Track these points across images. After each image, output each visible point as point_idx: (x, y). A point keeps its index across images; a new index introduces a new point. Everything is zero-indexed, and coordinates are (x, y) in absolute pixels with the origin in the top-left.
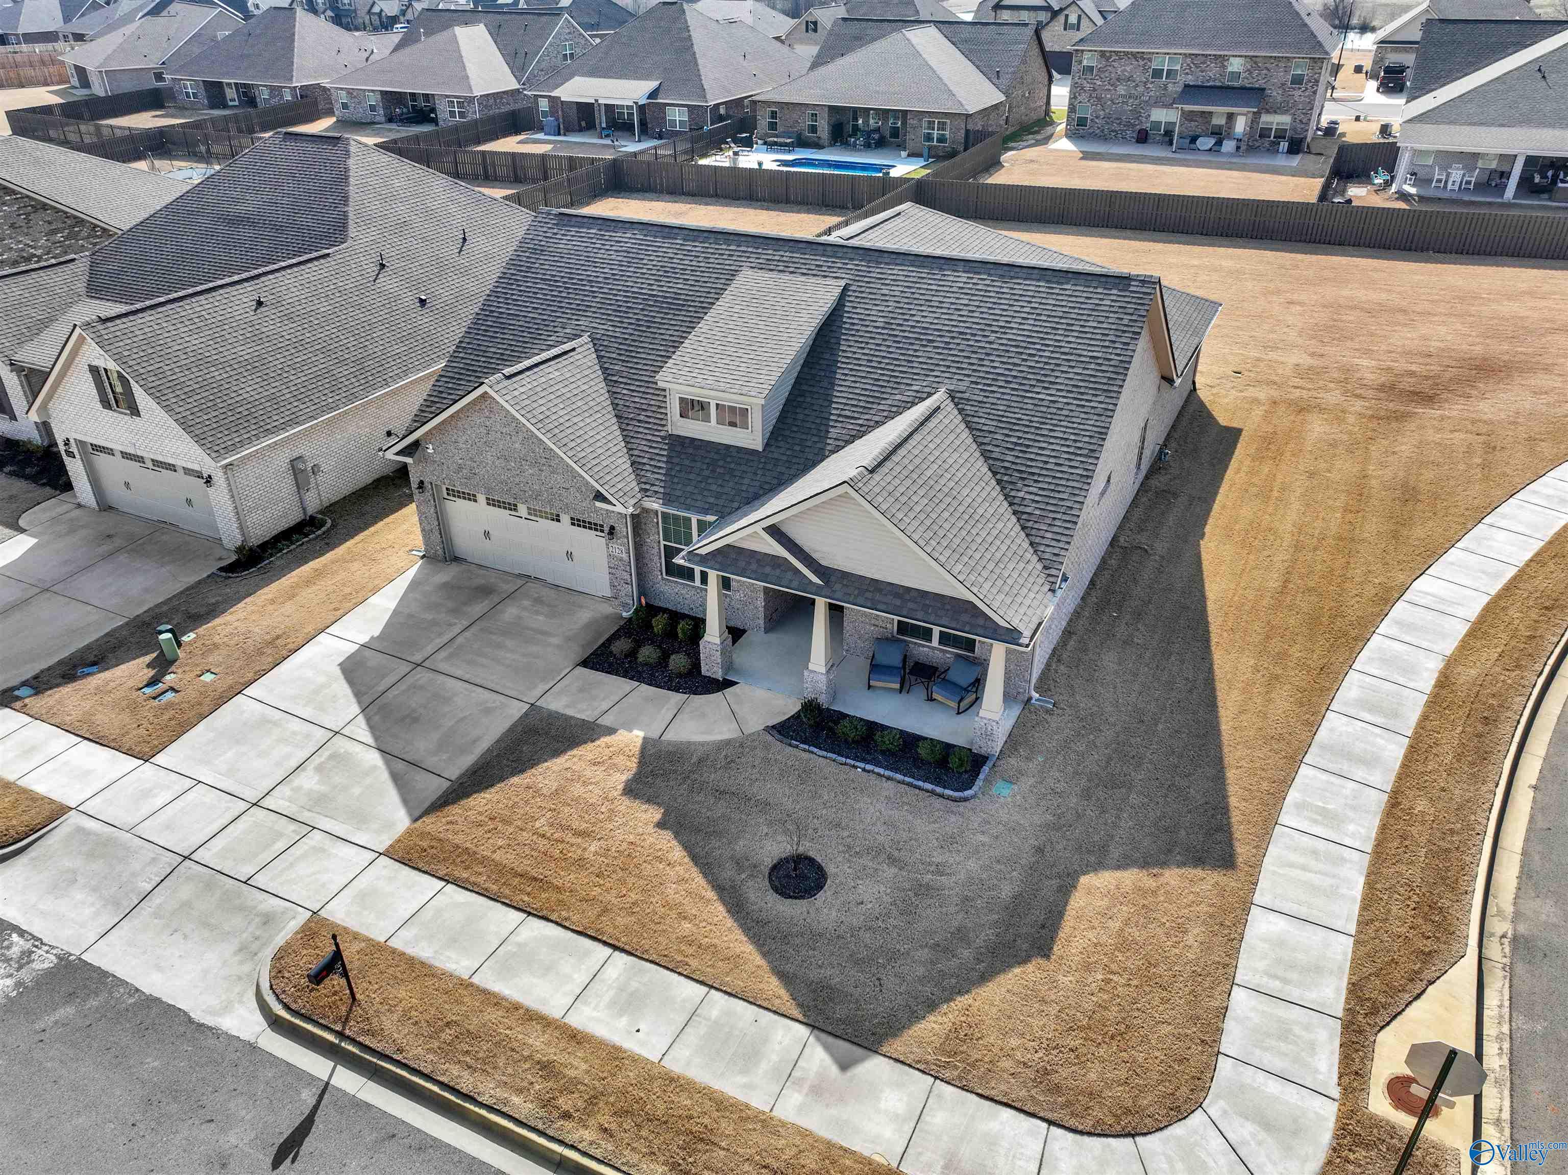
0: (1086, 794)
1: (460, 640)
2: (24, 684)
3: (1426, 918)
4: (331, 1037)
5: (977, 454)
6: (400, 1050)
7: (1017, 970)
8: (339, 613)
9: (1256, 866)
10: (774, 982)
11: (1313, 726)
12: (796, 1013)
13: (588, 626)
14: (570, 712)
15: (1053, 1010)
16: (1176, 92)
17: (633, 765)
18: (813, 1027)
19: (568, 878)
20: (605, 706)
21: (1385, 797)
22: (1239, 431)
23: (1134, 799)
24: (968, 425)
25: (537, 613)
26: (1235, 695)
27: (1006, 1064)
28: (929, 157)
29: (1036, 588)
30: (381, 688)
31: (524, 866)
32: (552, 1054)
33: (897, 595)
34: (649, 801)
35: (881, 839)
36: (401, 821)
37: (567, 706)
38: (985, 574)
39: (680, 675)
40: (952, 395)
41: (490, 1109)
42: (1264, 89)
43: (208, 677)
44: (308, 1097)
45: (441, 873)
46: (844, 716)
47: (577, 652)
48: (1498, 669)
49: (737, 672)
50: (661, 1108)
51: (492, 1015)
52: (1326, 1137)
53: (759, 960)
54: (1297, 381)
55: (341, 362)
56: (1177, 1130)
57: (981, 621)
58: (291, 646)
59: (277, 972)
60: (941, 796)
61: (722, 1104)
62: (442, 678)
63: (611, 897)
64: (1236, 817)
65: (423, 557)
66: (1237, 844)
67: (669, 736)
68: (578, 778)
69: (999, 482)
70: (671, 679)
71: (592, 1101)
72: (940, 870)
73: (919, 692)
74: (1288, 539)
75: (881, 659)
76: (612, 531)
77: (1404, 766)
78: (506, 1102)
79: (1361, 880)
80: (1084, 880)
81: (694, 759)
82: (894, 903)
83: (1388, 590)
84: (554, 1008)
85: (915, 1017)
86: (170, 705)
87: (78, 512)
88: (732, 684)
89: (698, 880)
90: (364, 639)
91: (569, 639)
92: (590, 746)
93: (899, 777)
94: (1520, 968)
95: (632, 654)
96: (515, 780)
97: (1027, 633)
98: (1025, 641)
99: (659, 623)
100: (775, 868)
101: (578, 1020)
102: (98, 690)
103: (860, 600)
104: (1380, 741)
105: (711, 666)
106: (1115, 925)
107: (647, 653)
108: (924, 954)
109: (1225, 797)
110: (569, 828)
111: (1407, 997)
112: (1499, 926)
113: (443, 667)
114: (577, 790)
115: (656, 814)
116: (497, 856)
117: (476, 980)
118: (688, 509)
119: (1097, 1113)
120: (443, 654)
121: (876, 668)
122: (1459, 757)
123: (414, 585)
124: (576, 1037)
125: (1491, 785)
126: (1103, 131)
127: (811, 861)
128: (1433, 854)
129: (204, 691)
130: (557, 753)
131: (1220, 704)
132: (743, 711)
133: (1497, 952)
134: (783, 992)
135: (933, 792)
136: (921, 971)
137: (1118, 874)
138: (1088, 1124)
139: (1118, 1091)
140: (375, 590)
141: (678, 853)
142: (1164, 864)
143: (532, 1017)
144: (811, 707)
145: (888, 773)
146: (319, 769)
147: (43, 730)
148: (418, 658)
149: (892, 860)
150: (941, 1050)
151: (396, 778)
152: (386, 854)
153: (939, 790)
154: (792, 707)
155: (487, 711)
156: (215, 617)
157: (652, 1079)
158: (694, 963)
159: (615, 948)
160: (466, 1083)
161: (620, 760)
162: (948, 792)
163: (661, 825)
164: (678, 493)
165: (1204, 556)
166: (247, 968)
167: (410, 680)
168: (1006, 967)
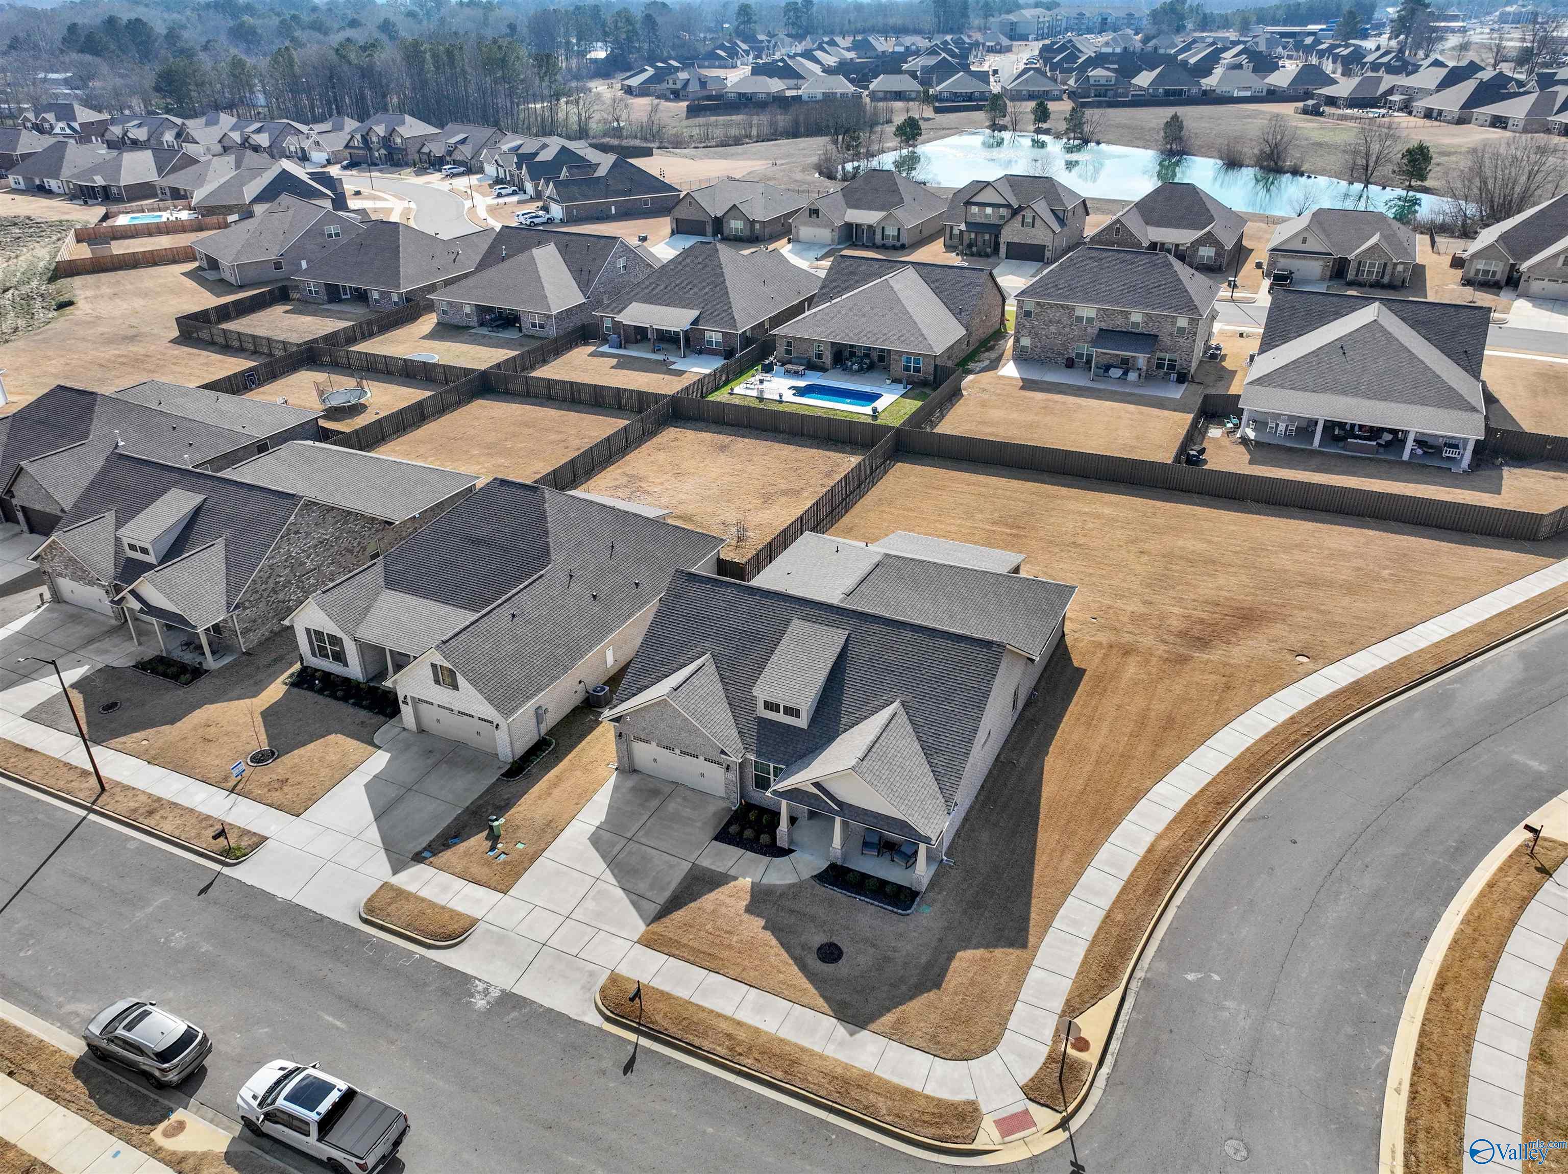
0: (965, 912)
1: (648, 824)
2: (425, 849)
3: (1107, 971)
4: (635, 1025)
5: (915, 738)
6: (666, 1030)
7: (926, 995)
8: (579, 806)
9: (1037, 948)
10: (821, 1000)
11: (1079, 875)
12: (831, 1013)
13: (715, 814)
14: (713, 867)
15: (940, 1011)
16: (1093, 333)
17: (748, 897)
18: (839, 1019)
19: (725, 954)
20: (730, 864)
21: (1105, 912)
22: (1085, 671)
23: (987, 914)
24: (910, 720)
25: (685, 806)
26: (1045, 858)
27: (919, 1033)
28: (907, 384)
29: (941, 813)
30: (615, 853)
31: (705, 948)
32: (730, 1030)
33: (875, 817)
34: (758, 916)
35: (868, 934)
36: (641, 927)
37: (712, 864)
38: (916, 809)
39: (766, 846)
40: (903, 704)
41: (708, 1052)
42: (1157, 336)
43: (520, 846)
44: (631, 1049)
45: (666, 952)
46: (852, 870)
47: (712, 833)
48: (1180, 842)
49: (797, 845)
50: (778, 1052)
51: (702, 1015)
52: (1042, 1059)
53: (814, 991)
54: (1130, 627)
55: (558, 646)
56: (985, 1058)
57: (914, 833)
58: (560, 828)
59: (604, 998)
60: (896, 913)
61: (803, 1050)
62: (644, 847)
63: (746, 963)
64: (1032, 923)
65: (617, 769)
66: (1030, 936)
67: (764, 881)
68: (723, 904)
69: (925, 754)
70: (762, 849)
71: (750, 1048)
72: (895, 950)
73: (887, 856)
74: (1094, 756)
75: (868, 840)
76: (728, 768)
77: (1118, 896)
78: (714, 1049)
79: (1083, 954)
80: (959, 954)
81: (778, 894)
82: (873, 965)
83: (1139, 791)
84: (729, 1013)
85: (881, 1015)
86: (505, 863)
87: (404, 734)
88: (793, 851)
89: (785, 955)
90: (598, 823)
91: (705, 823)
92: (726, 887)
93: (876, 903)
94: (1142, 992)
95: (741, 833)
96: (692, 905)
97: (934, 839)
98: (933, 843)
99: (752, 816)
100: (819, 949)
101: (739, 1016)
102: (466, 853)
103: (858, 819)
104: (1110, 883)
105: (782, 840)
106: (970, 975)
107: (748, 833)
108: (886, 988)
109: (1029, 913)
110: (722, 929)
111: (1088, 1005)
112: (1139, 974)
113: (643, 840)
114: (723, 910)
115: (762, 922)
116: (691, 943)
117: (691, 1000)
118: (769, 760)
119: (953, 1052)
120: (640, 834)
121: (866, 845)
122: (1145, 891)
123: (616, 788)
124: (739, 1024)
125: (1156, 907)
126: (1040, 357)
127: (836, 945)
128: (1118, 941)
129: (522, 854)
130: (711, 890)
131: (1036, 862)
132: (800, 867)
133: (1134, 985)
134: (825, 1005)
135: (892, 911)
136: (884, 995)
137: (974, 951)
138: (949, 1056)
139: (963, 1043)
140: (595, 791)
141: (774, 942)
142: (996, 947)
143: (719, 1015)
144: (833, 867)
145: (871, 901)
146: (594, 899)
147: (445, 877)
148: (629, 835)
149: (874, 946)
150: (892, 1028)
151: (634, 904)
152: (638, 942)
153: (895, 910)
154: (824, 865)
155: (671, 867)
156: (511, 808)
157: (773, 1040)
158: (786, 993)
159: (751, 986)
160: (697, 1042)
161: (741, 894)
162: (899, 911)
163: (764, 928)
164: (764, 751)
165: (1046, 768)
166: (588, 995)
167: (627, 849)
168: (922, 993)
